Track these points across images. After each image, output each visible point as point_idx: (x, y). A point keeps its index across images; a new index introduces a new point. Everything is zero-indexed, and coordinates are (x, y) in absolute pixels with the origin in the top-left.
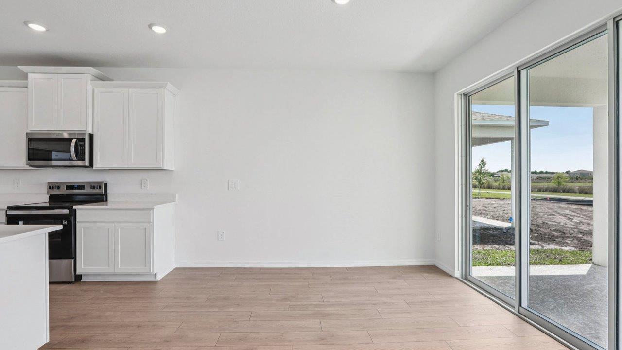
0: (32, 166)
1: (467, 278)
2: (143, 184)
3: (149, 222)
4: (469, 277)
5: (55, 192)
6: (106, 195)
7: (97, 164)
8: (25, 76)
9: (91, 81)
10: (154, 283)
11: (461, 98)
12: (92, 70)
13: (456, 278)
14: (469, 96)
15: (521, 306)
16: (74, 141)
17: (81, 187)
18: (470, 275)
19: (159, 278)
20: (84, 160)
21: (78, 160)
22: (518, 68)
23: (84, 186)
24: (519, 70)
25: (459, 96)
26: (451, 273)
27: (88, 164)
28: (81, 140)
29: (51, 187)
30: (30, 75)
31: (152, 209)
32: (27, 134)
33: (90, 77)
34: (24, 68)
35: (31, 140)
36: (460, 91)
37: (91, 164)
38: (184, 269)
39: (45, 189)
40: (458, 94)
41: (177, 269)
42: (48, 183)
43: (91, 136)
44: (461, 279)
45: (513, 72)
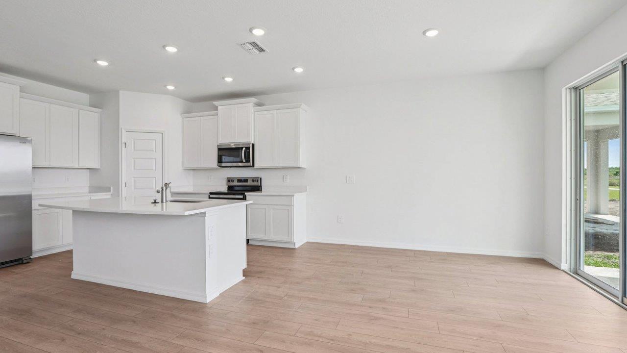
0: (220, 167)
1: (576, 272)
2: (285, 179)
3: (292, 205)
4: (579, 272)
5: (231, 184)
6: (261, 186)
7: (257, 165)
8: (216, 108)
9: (253, 107)
10: (294, 249)
11: (571, 92)
12: (253, 100)
13: (563, 271)
14: (580, 90)
15: (625, 296)
16: (244, 149)
17: (246, 180)
18: (580, 269)
19: (297, 246)
20: (249, 162)
21: (246, 162)
22: (622, 62)
23: (247, 180)
24: (624, 64)
25: (568, 91)
26: (556, 265)
27: (252, 165)
28: (248, 148)
29: (229, 180)
30: (219, 108)
31: (293, 196)
32: (218, 146)
33: (252, 105)
34: (216, 103)
35: (220, 150)
36: (569, 85)
37: (253, 165)
38: (313, 243)
39: (225, 182)
40: (566, 89)
41: (307, 243)
42: (228, 178)
43: (253, 145)
44: (570, 273)
45: (618, 66)
